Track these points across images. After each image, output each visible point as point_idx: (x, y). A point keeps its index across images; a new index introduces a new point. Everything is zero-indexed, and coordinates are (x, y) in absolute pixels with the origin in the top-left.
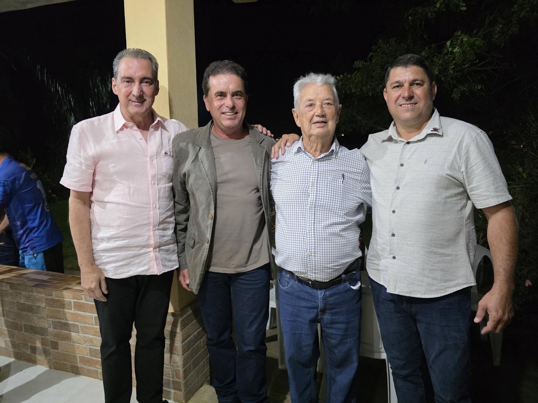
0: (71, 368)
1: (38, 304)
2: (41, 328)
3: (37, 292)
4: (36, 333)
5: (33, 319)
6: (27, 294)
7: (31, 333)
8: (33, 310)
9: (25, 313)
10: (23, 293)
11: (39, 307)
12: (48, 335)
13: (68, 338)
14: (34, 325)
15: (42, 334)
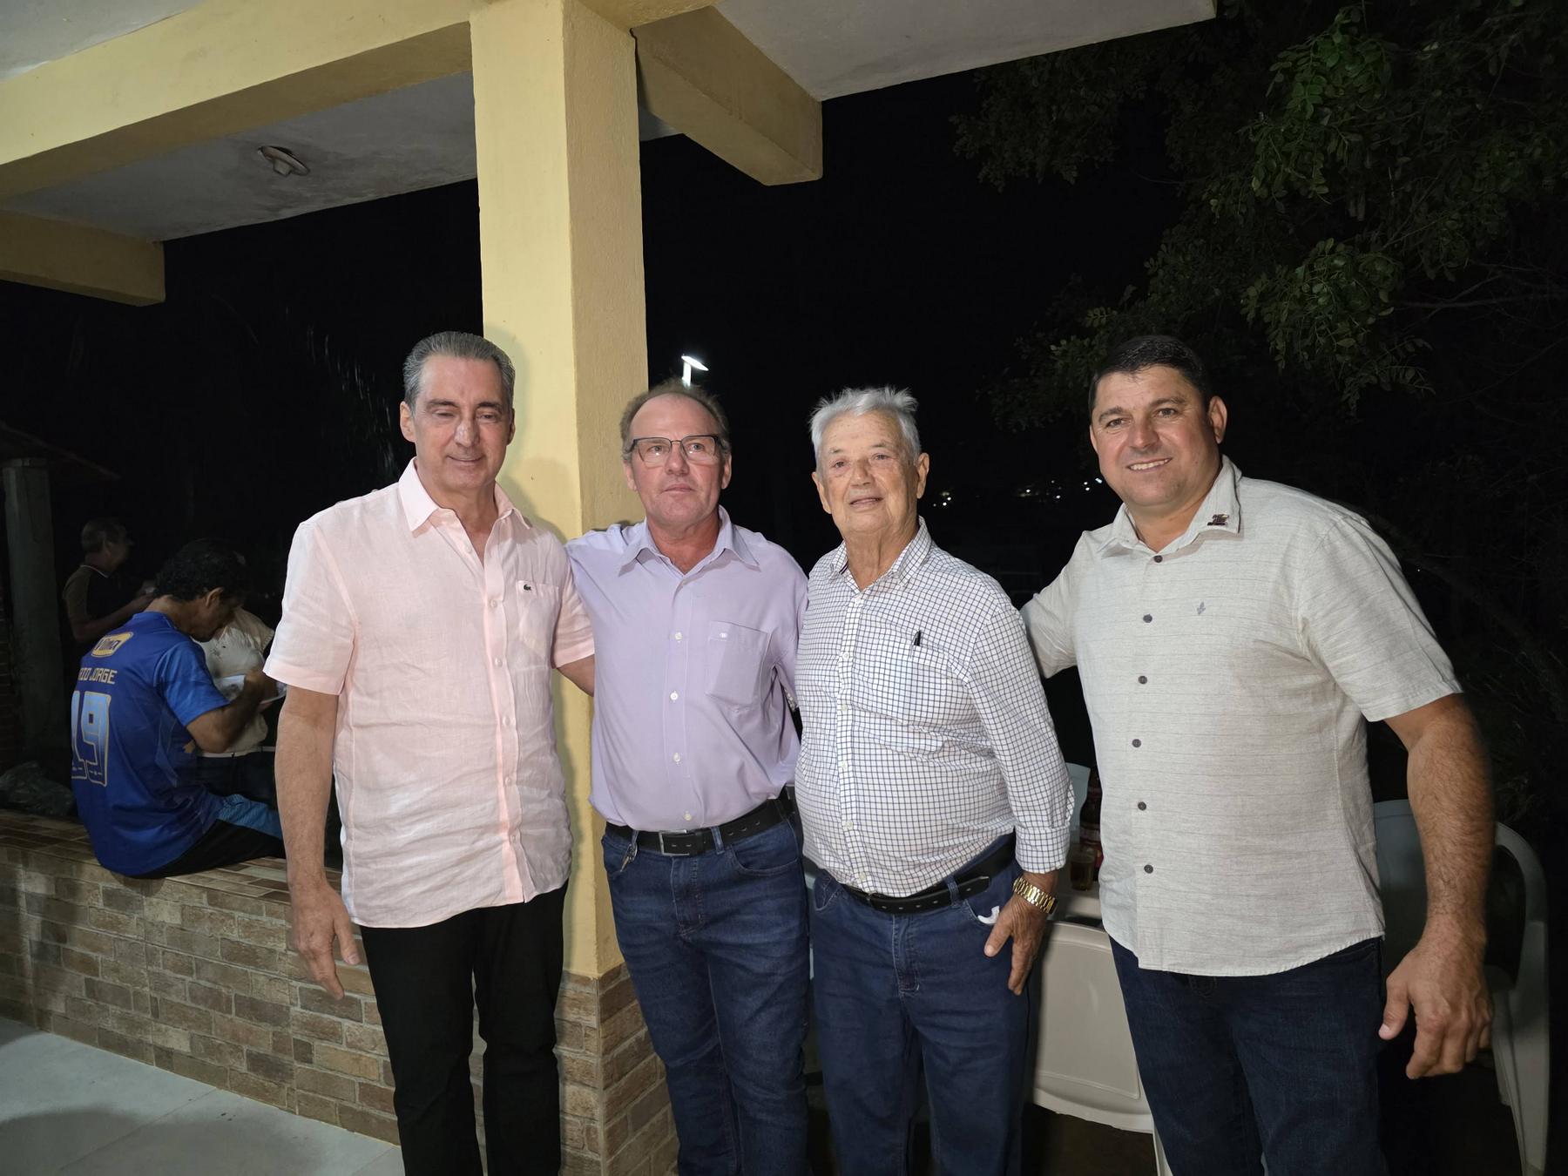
0: (340, 1113)
1: (270, 945)
2: (274, 1005)
3: (271, 914)
4: (261, 1018)
5: (257, 981)
6: (245, 917)
7: (251, 1019)
8: (258, 958)
9: (239, 967)
10: (237, 914)
11: (272, 951)
12: (288, 1025)
13: (334, 1034)
14: (259, 998)
15: (275, 1022)
